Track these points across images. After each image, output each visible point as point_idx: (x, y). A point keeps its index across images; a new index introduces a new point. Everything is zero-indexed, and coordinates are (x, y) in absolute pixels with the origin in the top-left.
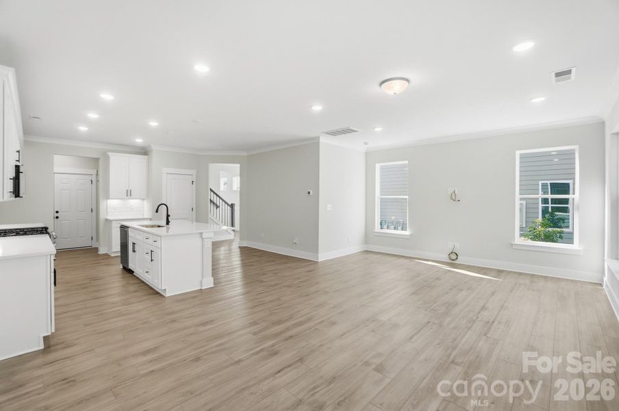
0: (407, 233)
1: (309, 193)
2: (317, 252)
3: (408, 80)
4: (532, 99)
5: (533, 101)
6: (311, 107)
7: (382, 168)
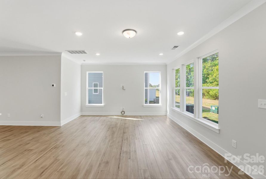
0: (103, 105)
1: (53, 85)
2: (60, 121)
3: (136, 31)
4: (160, 53)
5: (160, 54)
6: (75, 32)
7: (89, 74)
